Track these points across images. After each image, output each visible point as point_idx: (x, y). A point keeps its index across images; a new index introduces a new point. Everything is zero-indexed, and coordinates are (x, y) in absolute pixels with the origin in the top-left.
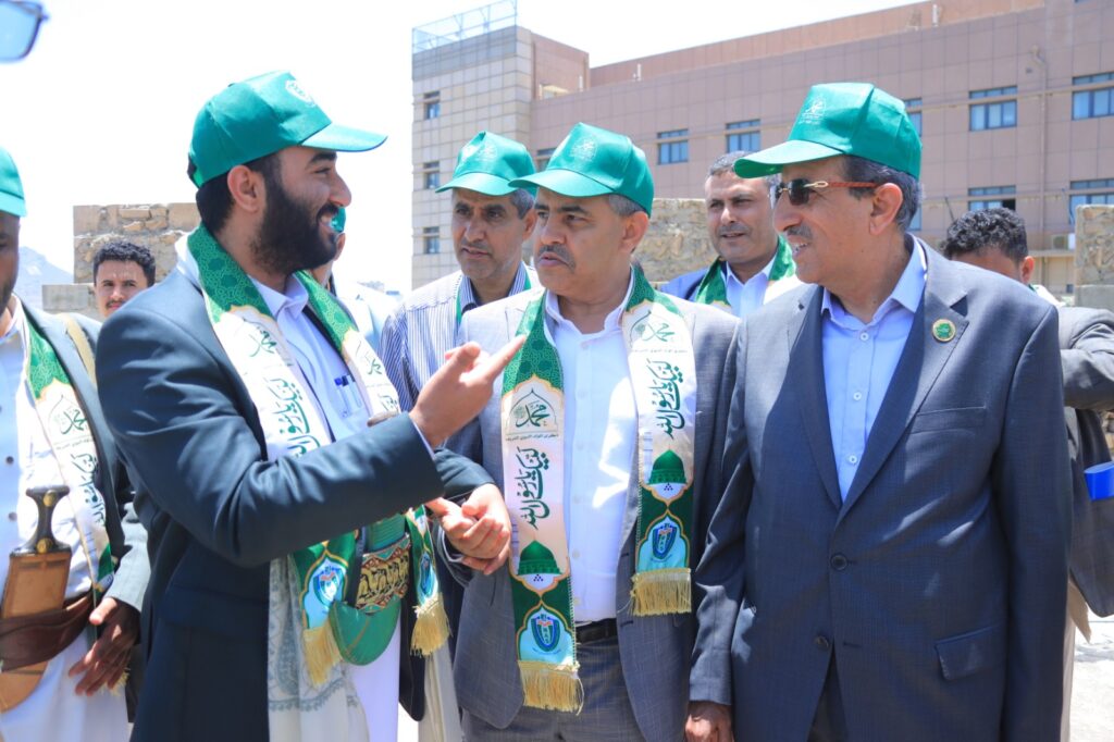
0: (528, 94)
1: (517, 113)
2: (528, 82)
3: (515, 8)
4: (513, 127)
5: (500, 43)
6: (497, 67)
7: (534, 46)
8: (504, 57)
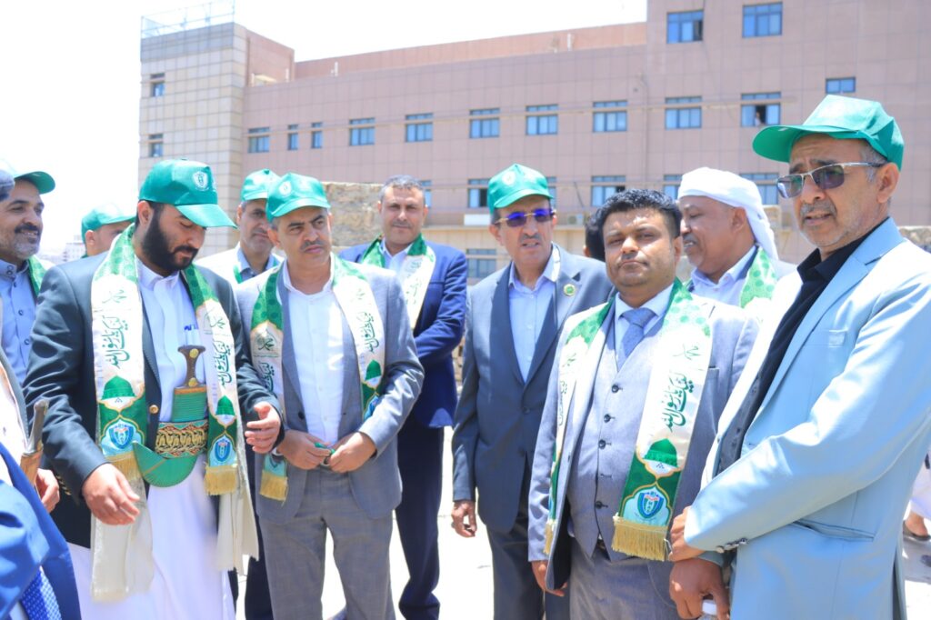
0: (242, 82)
1: (232, 96)
2: (242, 71)
3: (233, 7)
4: (228, 108)
5: (218, 36)
6: (216, 56)
7: (248, 41)
8: (222, 48)
